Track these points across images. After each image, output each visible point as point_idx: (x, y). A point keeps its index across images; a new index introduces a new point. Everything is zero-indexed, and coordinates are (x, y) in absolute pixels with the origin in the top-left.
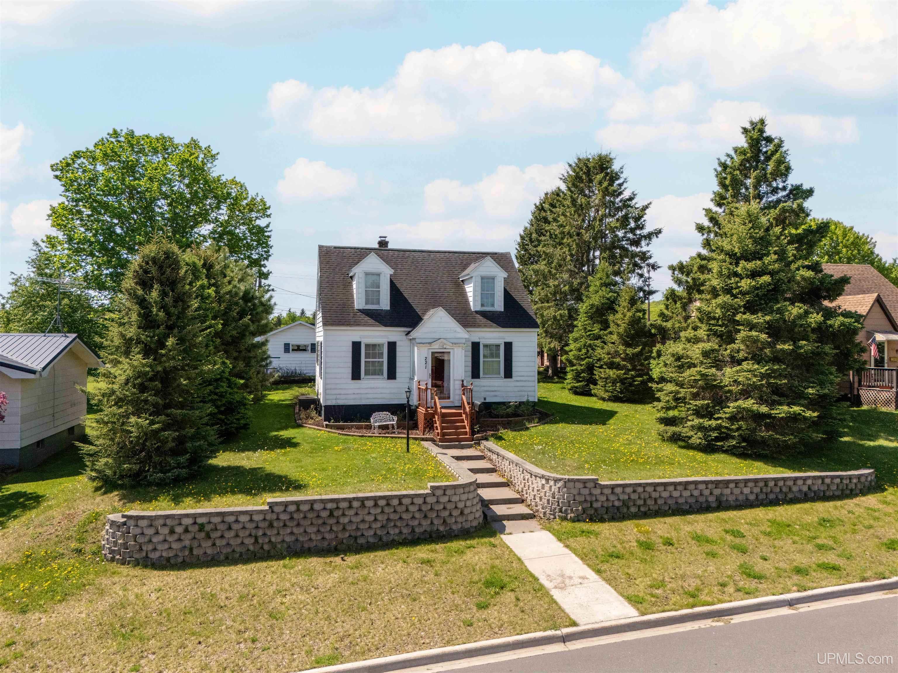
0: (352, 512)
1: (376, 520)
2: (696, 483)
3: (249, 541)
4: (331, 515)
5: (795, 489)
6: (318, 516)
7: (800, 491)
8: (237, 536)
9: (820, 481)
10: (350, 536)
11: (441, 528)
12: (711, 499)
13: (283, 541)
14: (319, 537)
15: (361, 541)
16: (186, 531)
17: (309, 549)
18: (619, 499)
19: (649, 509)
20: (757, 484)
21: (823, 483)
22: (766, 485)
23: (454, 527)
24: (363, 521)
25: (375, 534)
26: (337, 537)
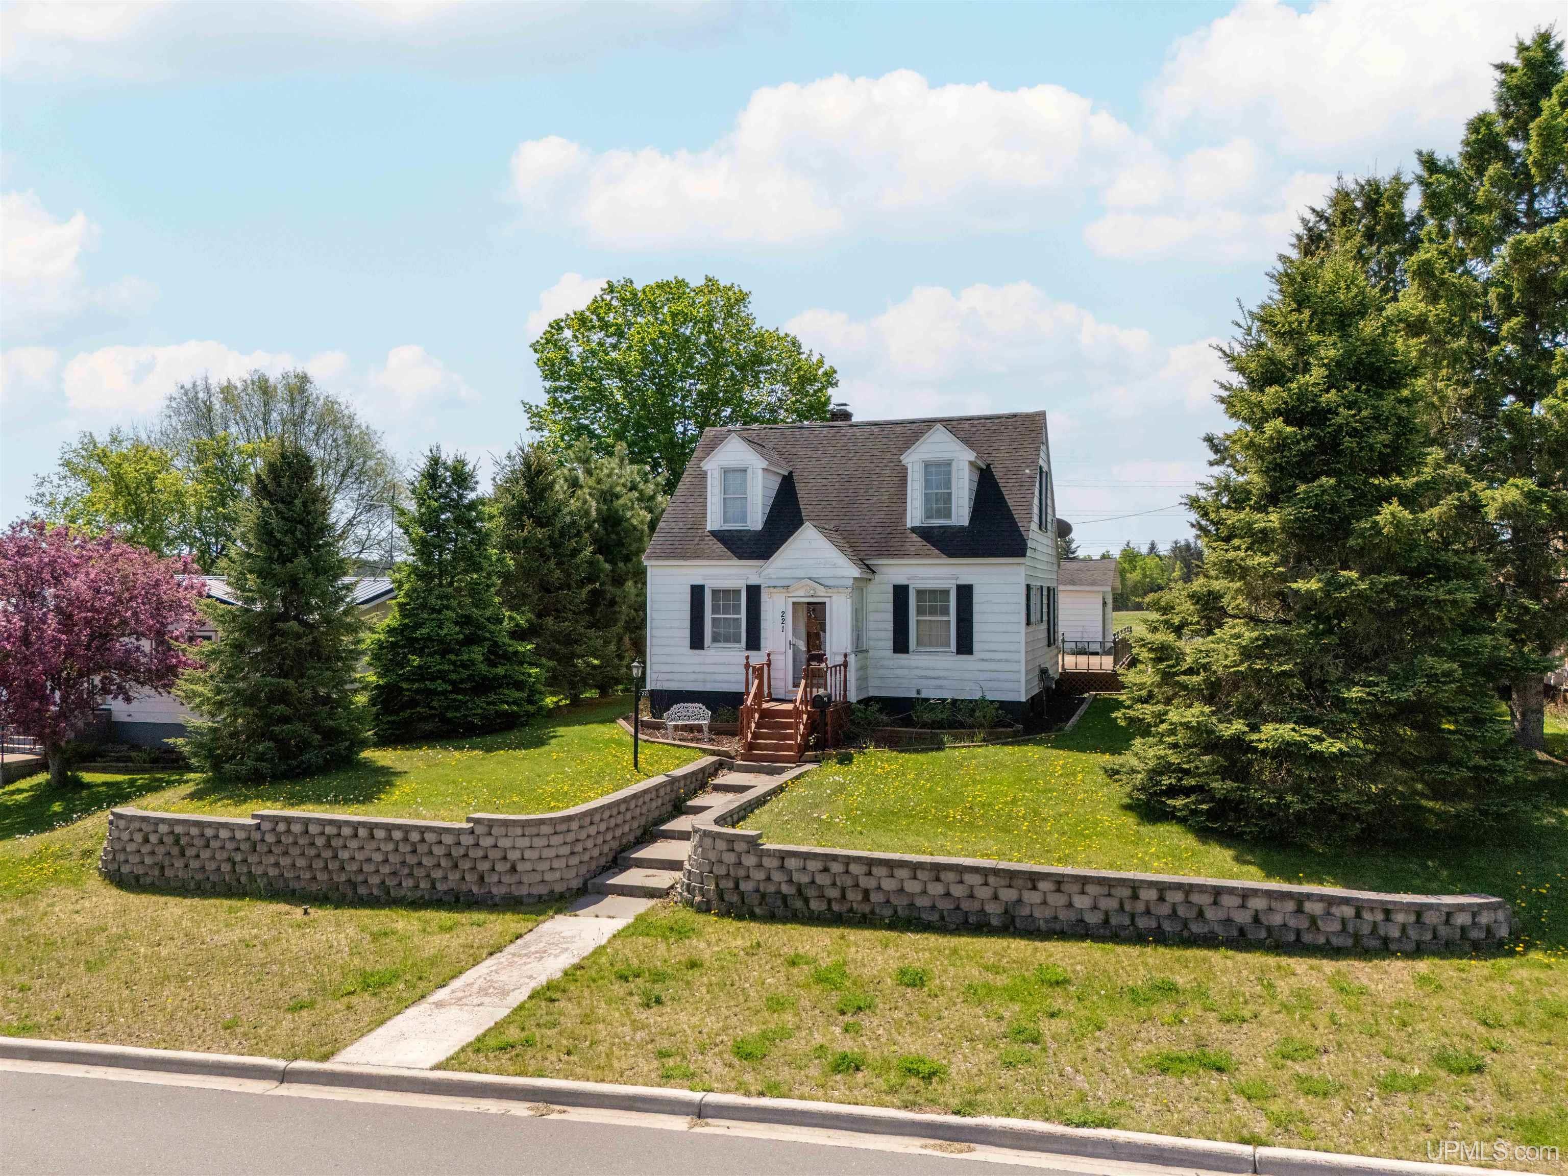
0: (354, 844)
1: (386, 861)
2: (960, 870)
3: (226, 867)
4: (328, 845)
5: (1210, 914)
6: (313, 844)
7: (1228, 921)
8: (213, 858)
9: (1290, 906)
10: (349, 881)
11: (475, 889)
12: (993, 909)
13: (266, 874)
14: (308, 876)
15: (362, 890)
16: (161, 842)
17: (294, 892)
18: (790, 881)
19: (851, 910)
20: (1113, 891)
21: (1300, 910)
22: (1135, 897)
23: (495, 890)
24: (369, 860)
25: (383, 882)
26: (332, 879)
